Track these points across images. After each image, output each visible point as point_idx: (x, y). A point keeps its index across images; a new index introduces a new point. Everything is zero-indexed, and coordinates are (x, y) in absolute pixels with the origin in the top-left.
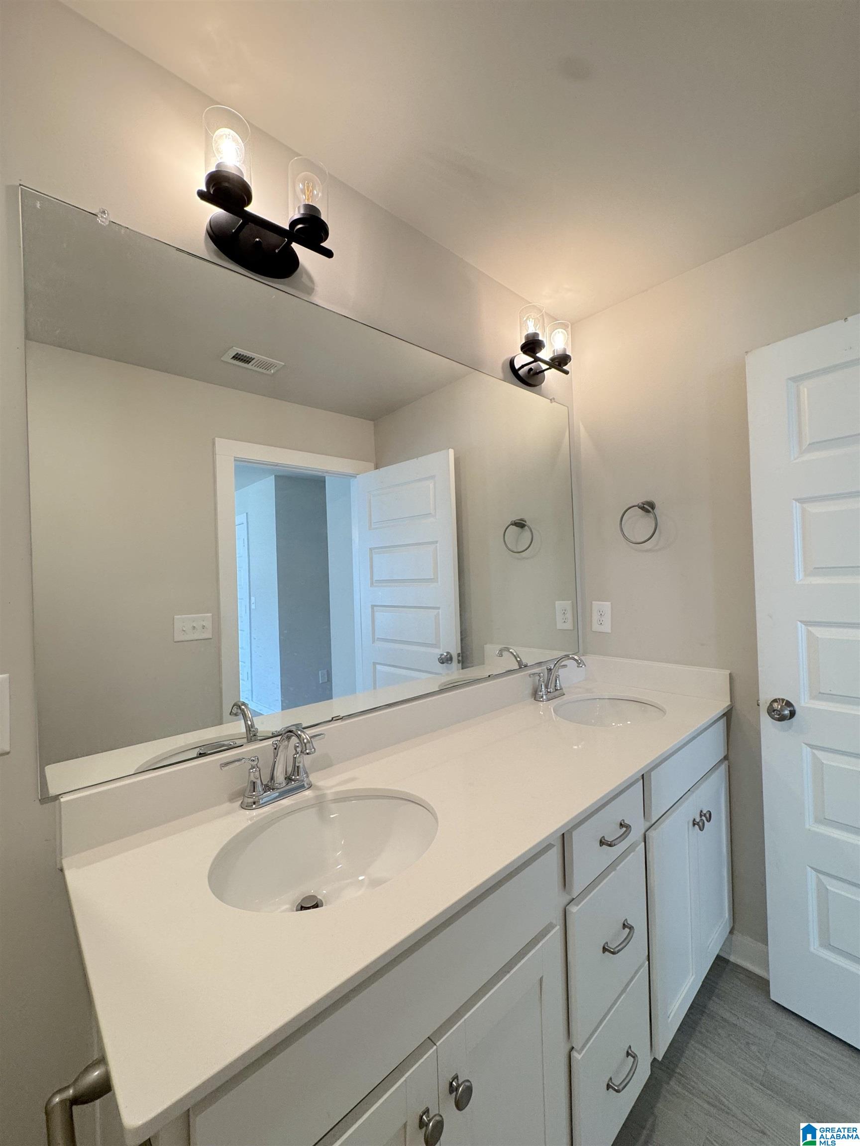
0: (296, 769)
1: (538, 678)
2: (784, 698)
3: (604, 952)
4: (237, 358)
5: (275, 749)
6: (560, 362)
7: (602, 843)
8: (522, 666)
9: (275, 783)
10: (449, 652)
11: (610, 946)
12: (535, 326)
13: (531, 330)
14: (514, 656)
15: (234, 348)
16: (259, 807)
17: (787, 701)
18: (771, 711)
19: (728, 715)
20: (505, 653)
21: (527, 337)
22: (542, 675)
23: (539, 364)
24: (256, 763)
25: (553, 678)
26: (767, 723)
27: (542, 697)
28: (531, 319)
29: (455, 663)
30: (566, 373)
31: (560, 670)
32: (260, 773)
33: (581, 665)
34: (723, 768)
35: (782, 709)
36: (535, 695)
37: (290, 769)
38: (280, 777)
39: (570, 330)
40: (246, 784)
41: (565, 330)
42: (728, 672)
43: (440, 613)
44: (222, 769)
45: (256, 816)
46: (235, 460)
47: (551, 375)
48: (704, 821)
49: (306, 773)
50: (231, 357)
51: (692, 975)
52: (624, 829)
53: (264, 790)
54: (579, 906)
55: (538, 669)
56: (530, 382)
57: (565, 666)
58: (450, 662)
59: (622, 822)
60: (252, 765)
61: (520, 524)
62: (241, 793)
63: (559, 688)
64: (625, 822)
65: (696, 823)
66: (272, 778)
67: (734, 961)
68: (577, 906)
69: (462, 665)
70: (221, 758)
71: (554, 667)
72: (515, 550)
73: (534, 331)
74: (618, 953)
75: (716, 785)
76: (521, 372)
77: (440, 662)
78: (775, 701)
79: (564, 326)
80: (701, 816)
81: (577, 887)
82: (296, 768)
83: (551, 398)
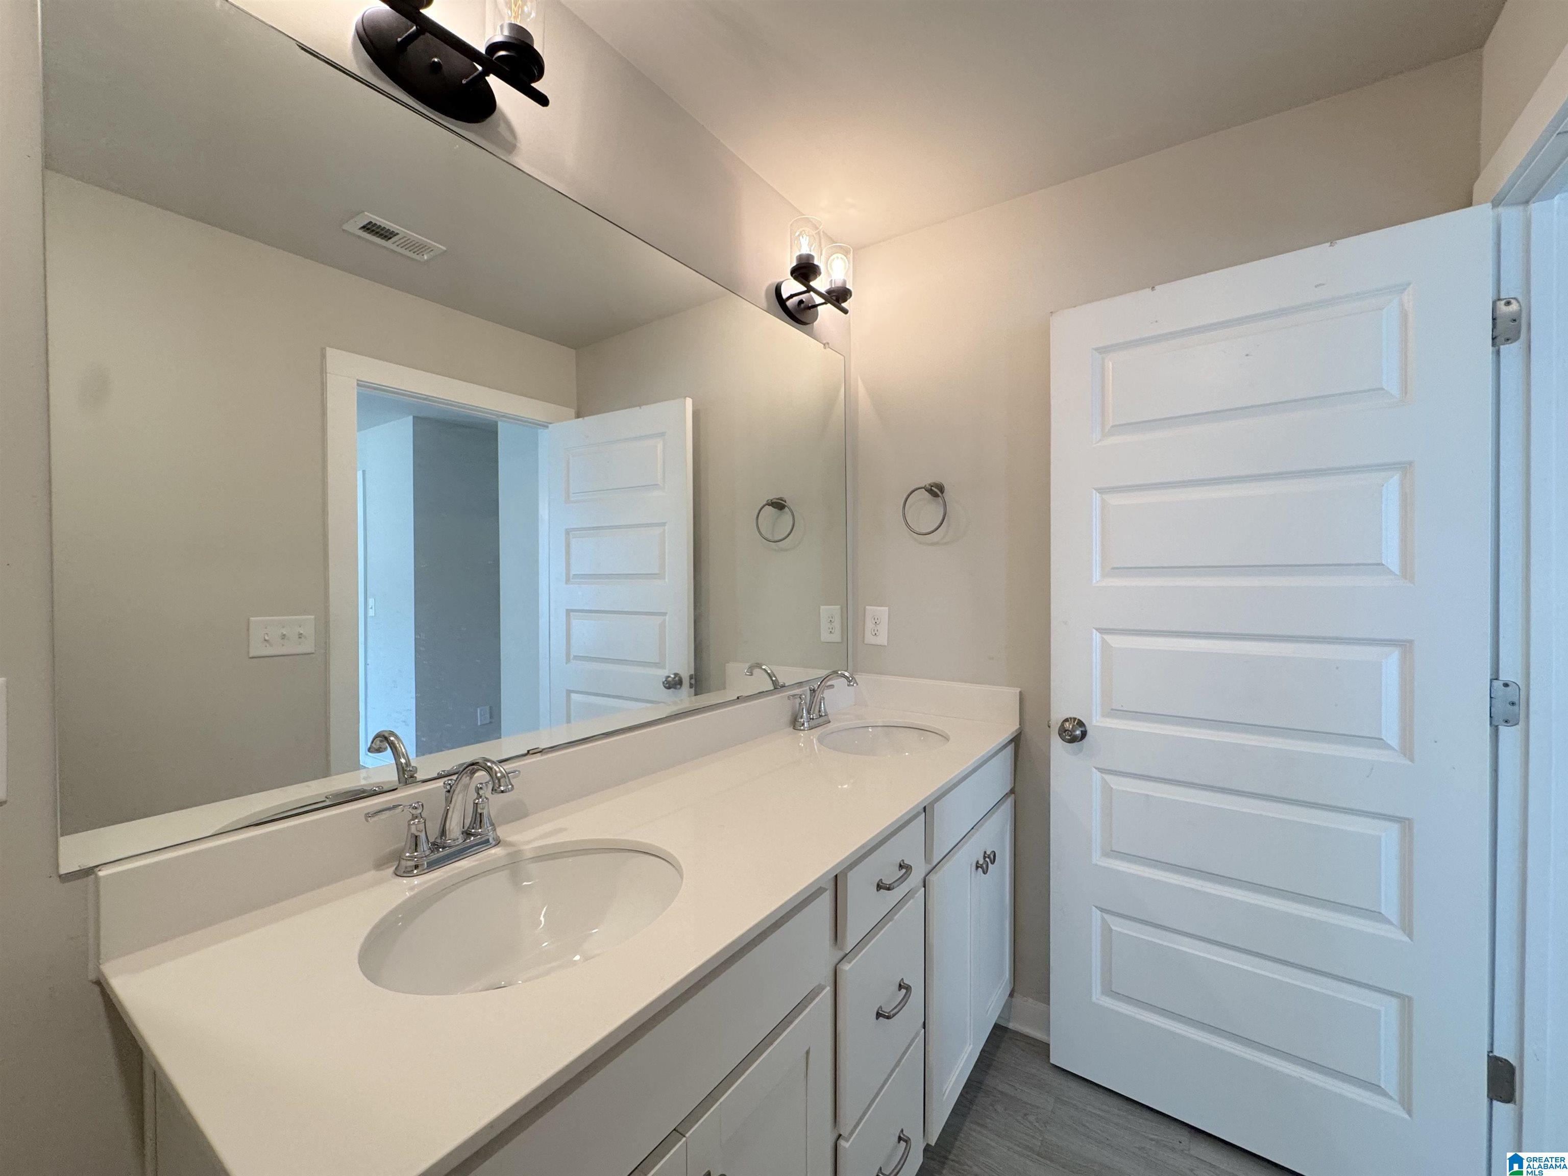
0: (478, 818)
1: (798, 700)
2: (1076, 717)
3: (877, 1019)
4: (368, 229)
5: (449, 791)
6: (838, 297)
7: (880, 886)
8: (777, 687)
9: (447, 839)
10: (678, 674)
11: (885, 1011)
12: (810, 245)
13: (805, 251)
14: (768, 674)
15: (366, 213)
16: (424, 872)
17: (1079, 720)
18: (1062, 731)
19: (1017, 741)
20: (757, 671)
21: (800, 258)
22: (804, 696)
23: (811, 296)
24: (419, 811)
25: (817, 700)
26: (1058, 746)
27: (803, 724)
28: (805, 236)
29: (685, 690)
30: (845, 311)
31: (825, 691)
32: (425, 825)
33: (852, 683)
34: (1009, 802)
35: (1073, 730)
36: (795, 723)
37: (468, 822)
38: (455, 828)
39: (851, 258)
40: (403, 844)
41: (845, 256)
42: (1018, 690)
43: (667, 619)
44: (367, 821)
45: (419, 885)
46: (358, 385)
47: (826, 312)
48: (988, 862)
49: (492, 824)
50: (360, 227)
51: (970, 1044)
52: (904, 871)
53: (430, 849)
54: (853, 963)
55: (798, 690)
56: (798, 316)
57: (832, 686)
58: (679, 686)
59: (902, 862)
60: (413, 815)
61: (779, 505)
62: (398, 856)
63: (823, 714)
64: (905, 862)
65: (979, 865)
66: (443, 833)
67: (1013, 1029)
68: (850, 963)
69: (695, 690)
70: (366, 807)
71: (818, 688)
72: (770, 538)
73: (808, 252)
74: (893, 1016)
75: (1001, 822)
76: (789, 303)
77: (665, 687)
78: (1066, 720)
79: (846, 252)
80: (985, 858)
81: (851, 939)
82: (478, 816)
83: (824, 342)
